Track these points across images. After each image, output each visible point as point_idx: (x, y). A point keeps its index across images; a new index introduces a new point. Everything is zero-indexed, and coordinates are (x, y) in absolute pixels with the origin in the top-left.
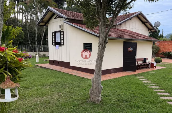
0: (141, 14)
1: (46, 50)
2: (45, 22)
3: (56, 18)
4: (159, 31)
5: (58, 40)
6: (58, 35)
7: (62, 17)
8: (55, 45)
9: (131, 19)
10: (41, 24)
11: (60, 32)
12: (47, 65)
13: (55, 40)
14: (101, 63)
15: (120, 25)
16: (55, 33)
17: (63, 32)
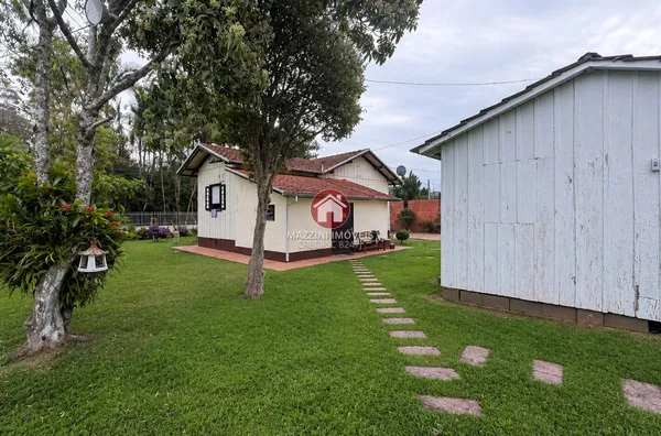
0: (369, 152)
1: (194, 220)
2: (193, 170)
3: (213, 162)
4: (419, 184)
5: (216, 200)
6: (216, 191)
7: (221, 160)
8: (209, 210)
9: (351, 162)
10: (185, 172)
11: (220, 185)
12: (194, 249)
13: (211, 201)
14: (262, 236)
15: (332, 172)
16: (211, 187)
17: (224, 186)
